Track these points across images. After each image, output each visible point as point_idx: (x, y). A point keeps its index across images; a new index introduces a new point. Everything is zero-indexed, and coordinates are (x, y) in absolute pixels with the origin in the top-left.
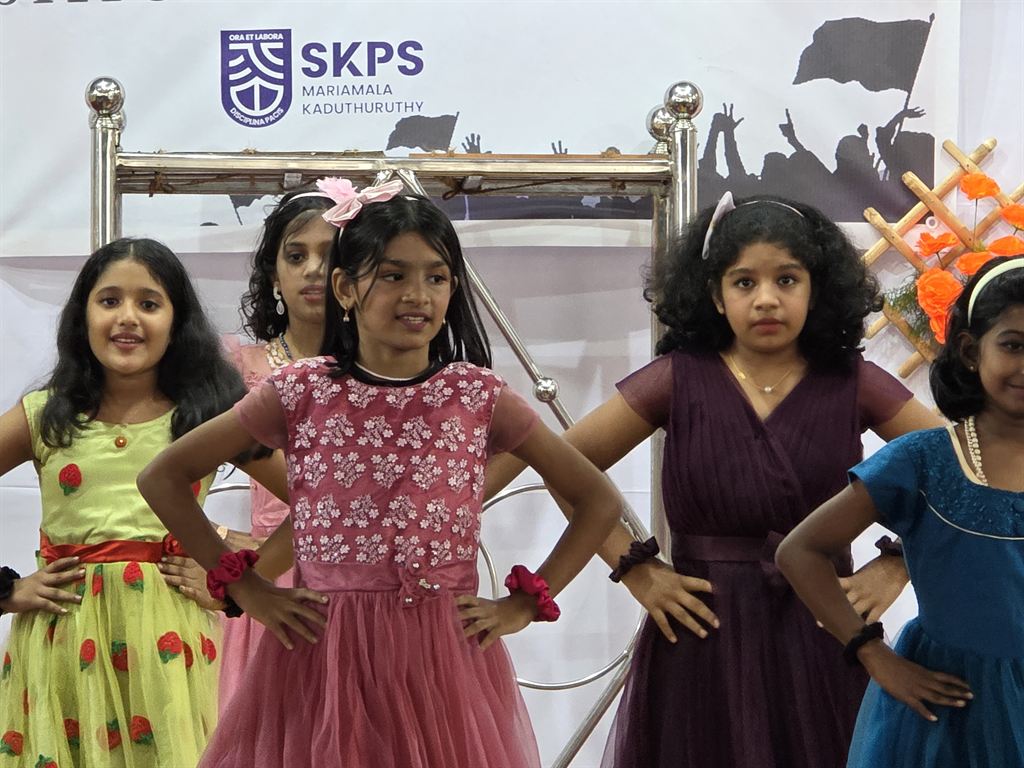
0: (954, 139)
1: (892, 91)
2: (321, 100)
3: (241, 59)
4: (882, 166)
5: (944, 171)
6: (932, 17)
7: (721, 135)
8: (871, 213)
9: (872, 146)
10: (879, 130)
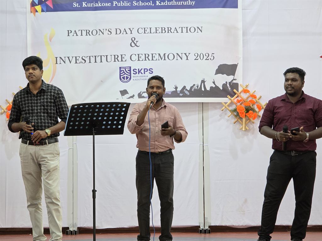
0: (242, 84)
1: (231, 76)
2: (136, 78)
3: (123, 72)
4: (230, 88)
5: (240, 89)
6: (238, 63)
7: (203, 84)
8: (228, 96)
9: (228, 85)
10: (229, 82)
